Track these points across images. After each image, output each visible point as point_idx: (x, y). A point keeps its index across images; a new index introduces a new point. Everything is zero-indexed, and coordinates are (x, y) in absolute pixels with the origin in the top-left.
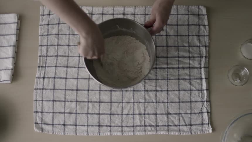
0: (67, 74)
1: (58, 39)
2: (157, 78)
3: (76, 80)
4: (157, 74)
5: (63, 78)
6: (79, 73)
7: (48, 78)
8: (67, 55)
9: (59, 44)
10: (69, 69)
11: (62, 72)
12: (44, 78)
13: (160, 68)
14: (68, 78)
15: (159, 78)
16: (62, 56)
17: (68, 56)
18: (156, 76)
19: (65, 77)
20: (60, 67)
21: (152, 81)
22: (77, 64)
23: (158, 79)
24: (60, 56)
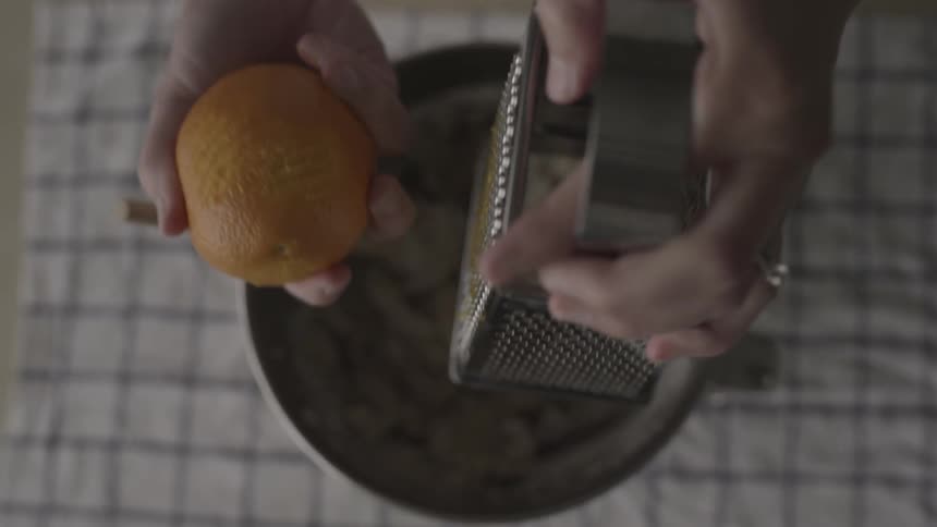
7: (81, 444)
11: (158, 409)
12: (53, 442)
24: (151, 312)
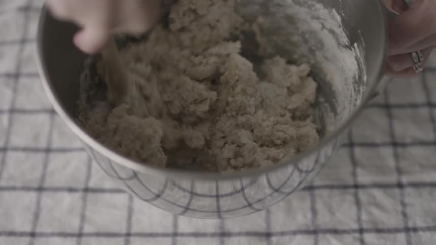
0: (37, 216)
1: (15, 90)
2: (410, 224)
3: (75, 239)
4: (408, 210)
5: (22, 234)
6: (88, 213)
8: (43, 144)
9: (18, 105)
10: (47, 199)
13: (416, 185)
14: (42, 235)
15: (420, 223)
16: (25, 149)
17: (48, 150)
18: (405, 215)
19: (28, 228)
20: (13, 189)
21: (391, 236)
22: (82, 176)
23: (415, 230)
24: (16, 149)
